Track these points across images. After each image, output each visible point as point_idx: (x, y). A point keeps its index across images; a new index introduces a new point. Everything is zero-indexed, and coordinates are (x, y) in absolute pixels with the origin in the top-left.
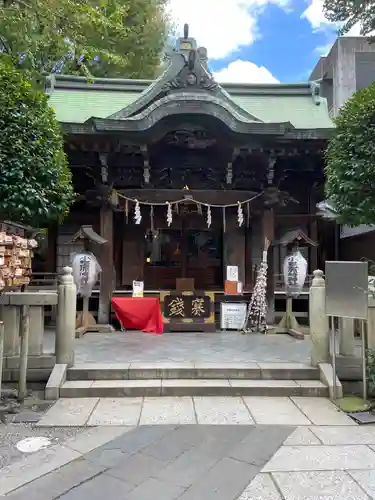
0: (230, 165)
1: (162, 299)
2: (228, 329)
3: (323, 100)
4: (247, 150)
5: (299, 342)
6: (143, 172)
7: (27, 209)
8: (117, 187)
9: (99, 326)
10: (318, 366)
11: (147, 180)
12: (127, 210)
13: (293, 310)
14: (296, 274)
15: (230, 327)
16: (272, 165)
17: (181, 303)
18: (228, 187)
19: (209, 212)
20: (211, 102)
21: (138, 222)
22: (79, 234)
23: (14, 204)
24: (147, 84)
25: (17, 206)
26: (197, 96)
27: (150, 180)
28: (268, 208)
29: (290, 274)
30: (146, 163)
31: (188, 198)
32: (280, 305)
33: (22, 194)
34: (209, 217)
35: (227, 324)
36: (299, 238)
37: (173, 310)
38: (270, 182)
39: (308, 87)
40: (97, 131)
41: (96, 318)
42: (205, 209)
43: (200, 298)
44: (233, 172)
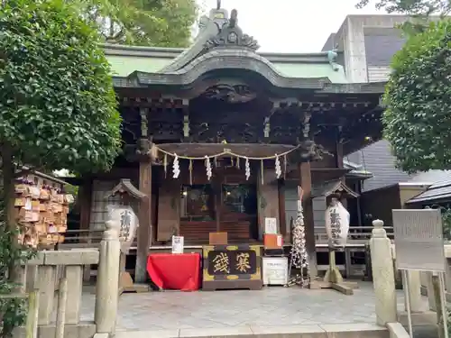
0: (267, 119)
1: (206, 255)
2: (269, 285)
3: (340, 67)
4: (286, 104)
5: (349, 297)
6: (183, 126)
7: (75, 151)
8: (156, 142)
9: (135, 285)
10: (386, 326)
11: (186, 134)
12: (165, 164)
13: (337, 264)
14: (338, 226)
15: (272, 283)
16: (307, 119)
17: (226, 259)
18: (266, 140)
19: (247, 164)
20: (252, 58)
21: (176, 176)
22: (119, 188)
23: (60, 145)
24: (180, 52)
25: (63, 147)
26: (238, 52)
27: (190, 133)
28: (305, 160)
29: (333, 226)
30: (186, 118)
31: (227, 151)
32: (322, 258)
33: (70, 134)
34: (248, 170)
35: (269, 279)
36: (341, 190)
37: (217, 267)
38: (306, 136)
39: (326, 55)
40: (140, 84)
41: (133, 276)
42: (243, 161)
43: (244, 252)
44: (270, 127)
